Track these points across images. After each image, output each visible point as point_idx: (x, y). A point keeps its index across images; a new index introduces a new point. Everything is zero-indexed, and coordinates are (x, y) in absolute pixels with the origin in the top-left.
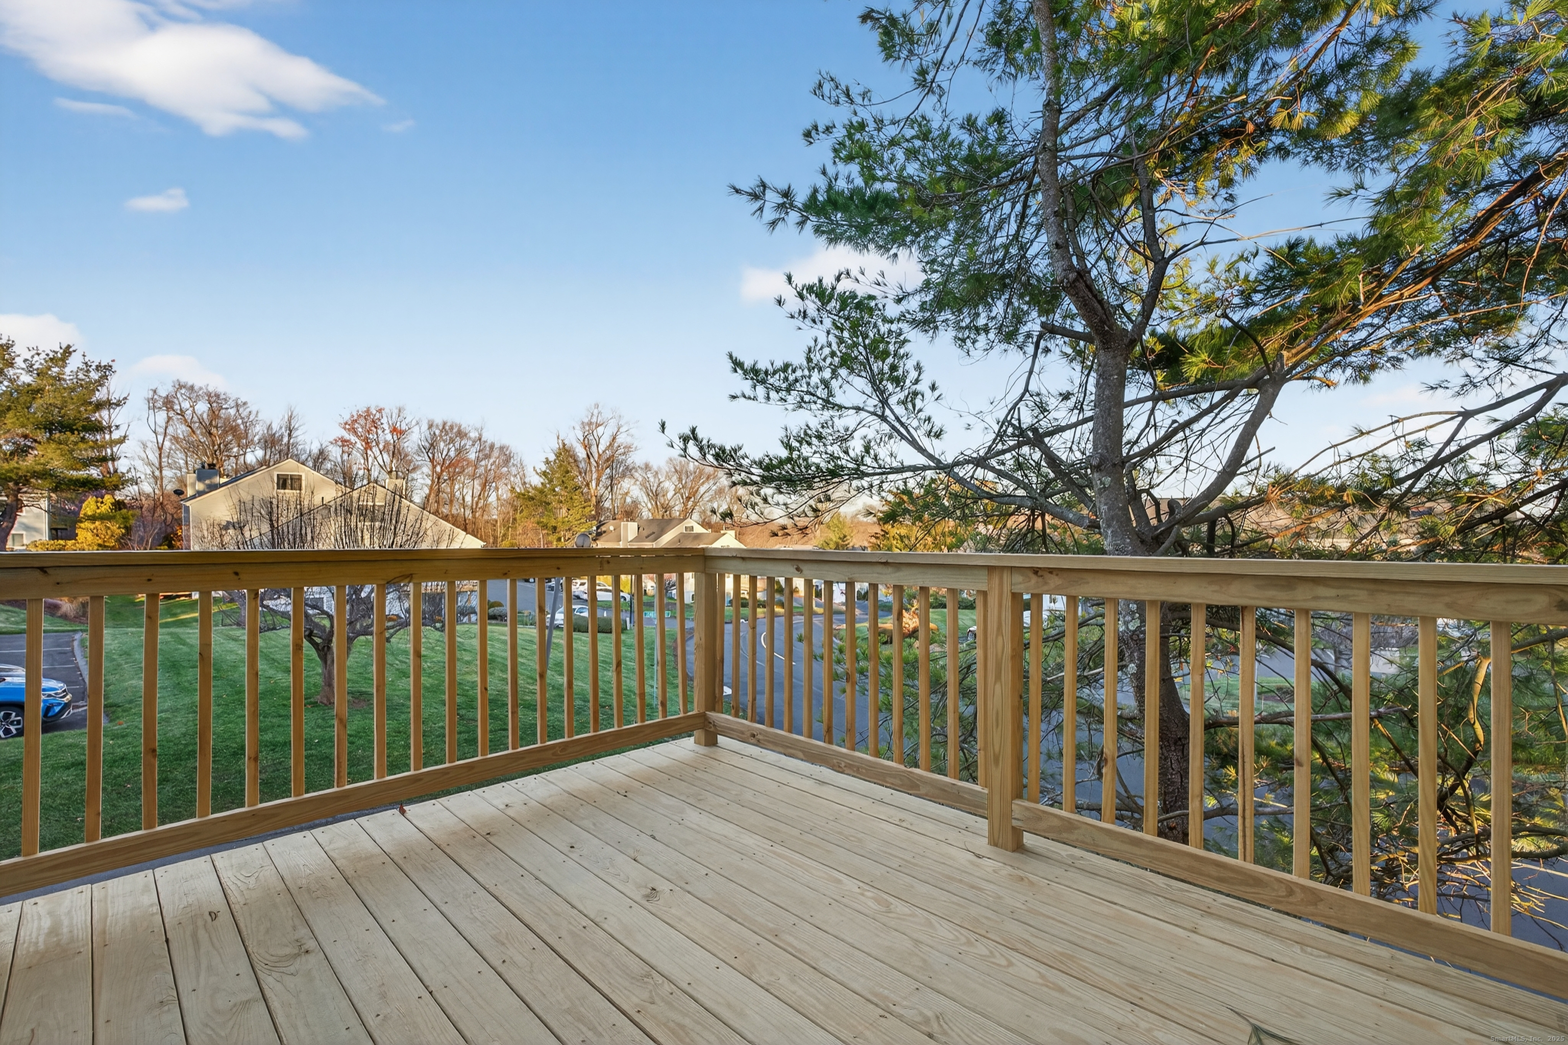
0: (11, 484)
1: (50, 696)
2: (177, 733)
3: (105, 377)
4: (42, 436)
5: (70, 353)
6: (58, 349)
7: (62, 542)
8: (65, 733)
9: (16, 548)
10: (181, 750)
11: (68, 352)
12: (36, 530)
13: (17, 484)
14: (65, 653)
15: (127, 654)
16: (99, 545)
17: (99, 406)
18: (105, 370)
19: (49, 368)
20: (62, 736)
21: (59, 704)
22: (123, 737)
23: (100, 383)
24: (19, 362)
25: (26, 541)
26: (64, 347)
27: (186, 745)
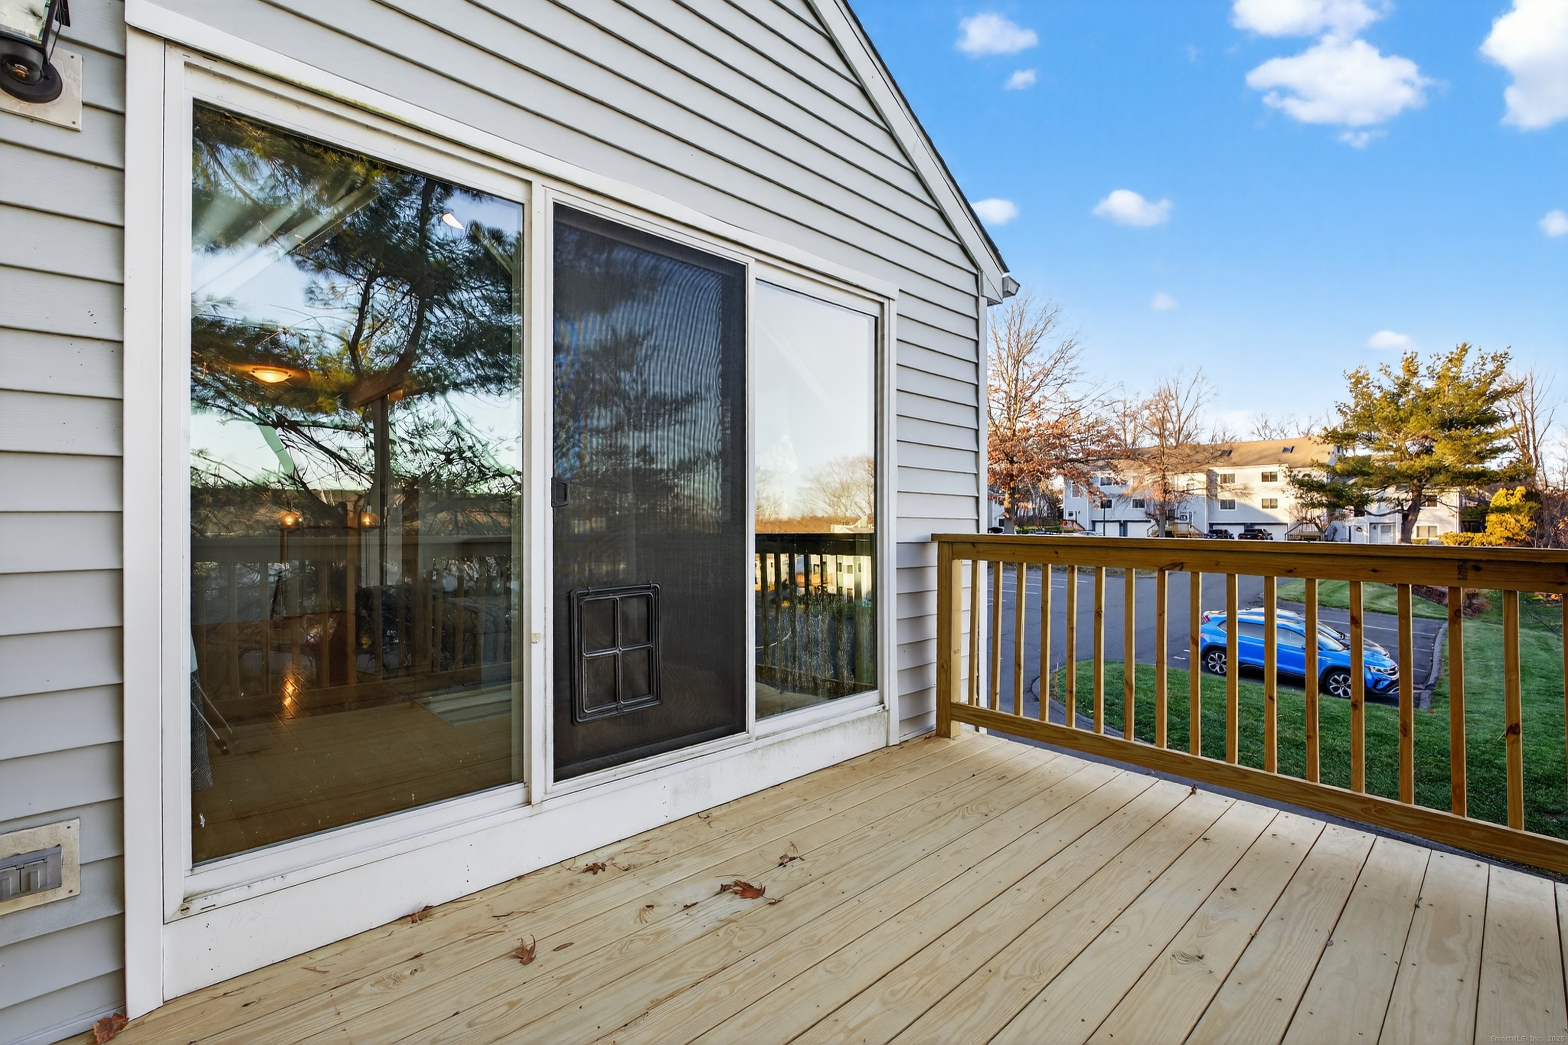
0: (1415, 481)
1: (1379, 670)
2: (1481, 737)
3: (1502, 366)
4: (1440, 434)
5: (1466, 351)
6: (1455, 351)
7: (1469, 534)
8: (1382, 706)
9: (1431, 539)
10: (1477, 756)
11: (1464, 349)
12: (1449, 523)
13: (1420, 481)
14: (1428, 638)
15: (1481, 649)
16: (1508, 538)
17: (1496, 396)
18: (1501, 360)
19: (1449, 369)
20: (1378, 708)
21: (1386, 680)
22: (1427, 724)
23: (1496, 374)
24: (1422, 371)
25: (1440, 532)
26: (1460, 346)
27: (1483, 753)
